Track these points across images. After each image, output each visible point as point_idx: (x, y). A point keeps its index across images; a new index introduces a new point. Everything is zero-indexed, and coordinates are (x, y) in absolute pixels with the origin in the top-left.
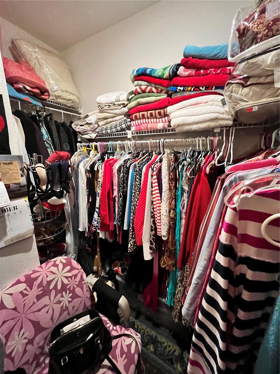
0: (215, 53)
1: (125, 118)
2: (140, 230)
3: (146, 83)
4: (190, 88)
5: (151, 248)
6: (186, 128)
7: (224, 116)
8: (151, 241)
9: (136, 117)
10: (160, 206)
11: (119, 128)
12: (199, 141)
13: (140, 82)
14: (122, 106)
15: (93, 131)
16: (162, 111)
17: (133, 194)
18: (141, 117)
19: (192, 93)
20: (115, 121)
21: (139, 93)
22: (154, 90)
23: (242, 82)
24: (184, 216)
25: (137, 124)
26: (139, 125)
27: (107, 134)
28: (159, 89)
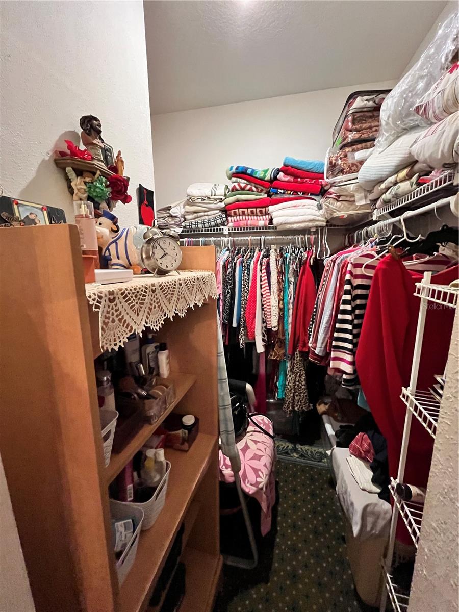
0: (310, 167)
1: (220, 213)
2: (252, 323)
3: (246, 182)
4: (289, 192)
5: (263, 340)
6: (288, 227)
7: (320, 218)
8: (263, 333)
9: (235, 213)
10: (270, 299)
11: (213, 224)
12: (298, 238)
13: (239, 180)
14: (218, 201)
15: (178, 225)
16: (263, 209)
17: (243, 289)
18: (241, 213)
19: (291, 196)
20: (207, 215)
21: (237, 190)
22: (254, 189)
23: (336, 198)
24: (291, 306)
25: (236, 220)
26: (237, 221)
27: (197, 229)
28: (260, 189)
